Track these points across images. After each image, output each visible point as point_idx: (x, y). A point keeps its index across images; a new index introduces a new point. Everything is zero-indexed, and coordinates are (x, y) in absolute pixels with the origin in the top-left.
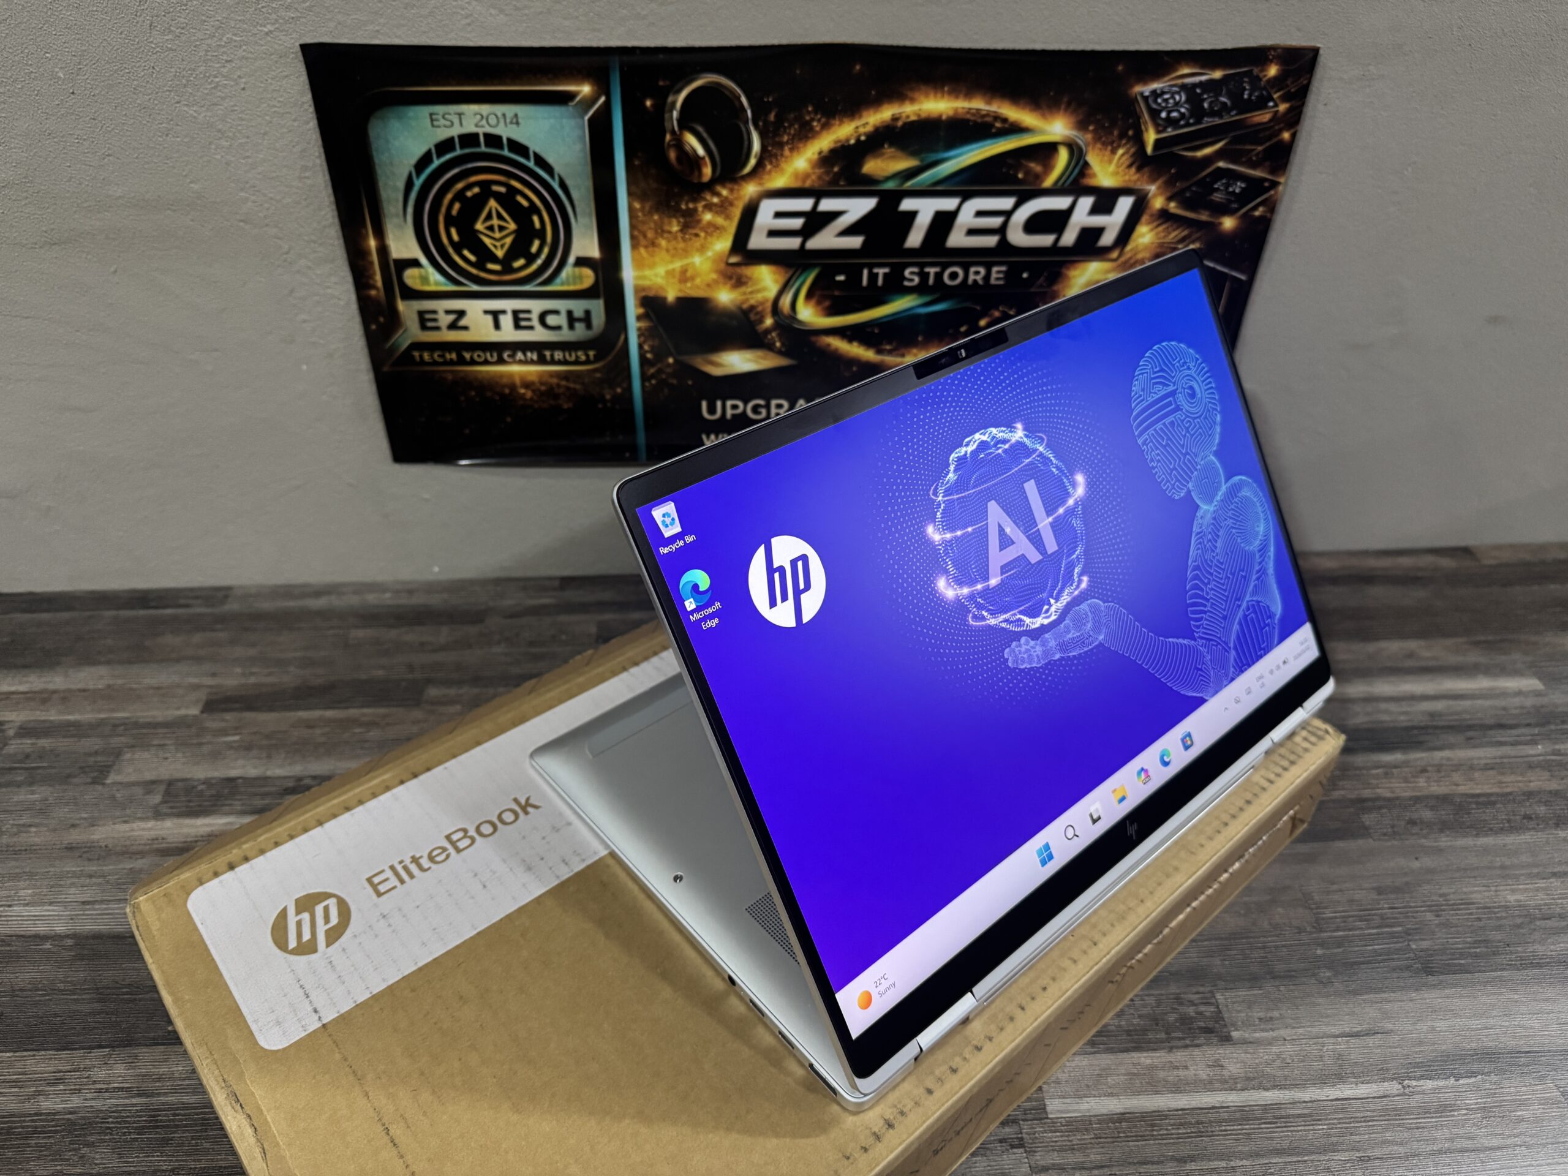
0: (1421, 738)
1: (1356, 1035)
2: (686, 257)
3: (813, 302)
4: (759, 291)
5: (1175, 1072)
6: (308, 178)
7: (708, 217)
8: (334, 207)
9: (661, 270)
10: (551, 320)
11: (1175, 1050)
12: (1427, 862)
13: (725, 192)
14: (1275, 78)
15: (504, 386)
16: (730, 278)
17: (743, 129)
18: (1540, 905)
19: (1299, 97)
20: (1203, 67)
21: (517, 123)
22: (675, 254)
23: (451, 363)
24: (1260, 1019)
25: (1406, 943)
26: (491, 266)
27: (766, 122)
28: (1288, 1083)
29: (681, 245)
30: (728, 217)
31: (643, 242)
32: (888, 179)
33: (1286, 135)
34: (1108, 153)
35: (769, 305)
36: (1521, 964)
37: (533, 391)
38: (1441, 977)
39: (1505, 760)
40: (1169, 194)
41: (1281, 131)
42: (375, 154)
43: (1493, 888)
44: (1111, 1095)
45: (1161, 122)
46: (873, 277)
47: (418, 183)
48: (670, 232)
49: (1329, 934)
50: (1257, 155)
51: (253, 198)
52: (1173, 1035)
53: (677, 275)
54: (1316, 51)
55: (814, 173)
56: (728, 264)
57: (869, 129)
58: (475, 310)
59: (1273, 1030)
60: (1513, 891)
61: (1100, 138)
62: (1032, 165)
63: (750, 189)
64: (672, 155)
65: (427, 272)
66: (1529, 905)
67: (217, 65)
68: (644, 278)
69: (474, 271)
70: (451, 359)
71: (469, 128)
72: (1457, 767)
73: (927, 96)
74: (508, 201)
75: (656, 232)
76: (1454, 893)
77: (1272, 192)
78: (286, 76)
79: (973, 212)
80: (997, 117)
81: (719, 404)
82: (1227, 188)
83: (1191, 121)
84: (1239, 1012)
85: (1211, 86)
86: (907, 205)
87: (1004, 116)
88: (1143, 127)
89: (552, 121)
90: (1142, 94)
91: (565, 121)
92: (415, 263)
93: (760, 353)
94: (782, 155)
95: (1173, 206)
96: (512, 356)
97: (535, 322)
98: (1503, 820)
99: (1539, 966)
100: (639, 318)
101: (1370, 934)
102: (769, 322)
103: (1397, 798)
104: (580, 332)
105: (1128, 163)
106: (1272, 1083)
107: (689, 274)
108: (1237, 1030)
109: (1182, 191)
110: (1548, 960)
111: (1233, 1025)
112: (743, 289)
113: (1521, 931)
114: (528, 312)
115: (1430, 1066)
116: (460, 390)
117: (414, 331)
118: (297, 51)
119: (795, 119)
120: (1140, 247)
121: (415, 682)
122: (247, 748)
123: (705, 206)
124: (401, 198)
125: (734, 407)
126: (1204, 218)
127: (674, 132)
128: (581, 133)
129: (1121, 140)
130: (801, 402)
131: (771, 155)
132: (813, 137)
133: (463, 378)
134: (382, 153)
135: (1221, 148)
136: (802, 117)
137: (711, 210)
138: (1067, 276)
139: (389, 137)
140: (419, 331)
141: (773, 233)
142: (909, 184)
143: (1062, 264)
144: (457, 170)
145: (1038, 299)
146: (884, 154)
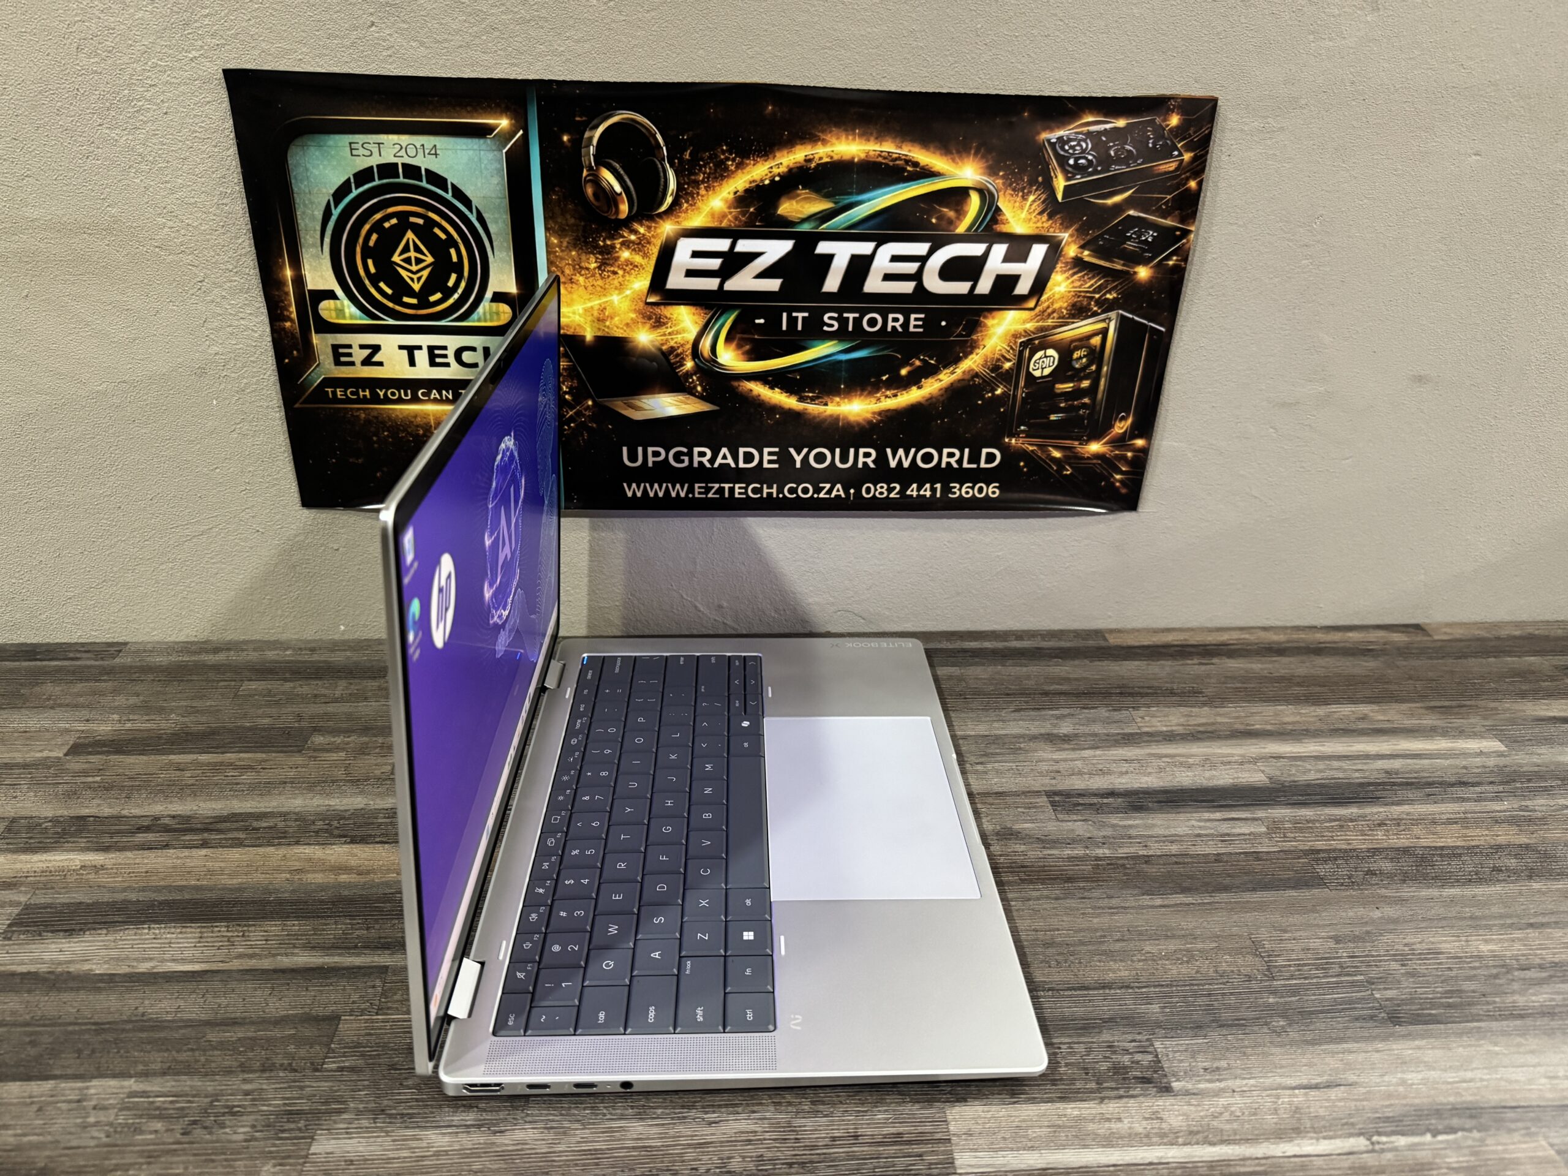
0: (1378, 794)
1: (1316, 1087)
2: (605, 295)
3: (733, 345)
4: (678, 333)
5: (1107, 1125)
6: (226, 205)
7: (625, 254)
8: (249, 235)
9: (581, 308)
10: (466, 357)
11: (1106, 1101)
12: (1390, 911)
13: (642, 230)
14: (1177, 127)
15: (417, 426)
16: (650, 318)
17: (660, 166)
18: (1517, 955)
19: (1202, 146)
20: (1106, 115)
21: (436, 154)
22: (593, 292)
23: (365, 400)
24: (1206, 1069)
25: (1369, 992)
26: (406, 299)
27: (681, 160)
28: (1238, 1137)
29: (600, 283)
30: (646, 255)
32: (803, 221)
33: (1193, 184)
34: (1019, 199)
35: (689, 346)
36: (1500, 1015)
38: (1410, 1027)
39: (1469, 815)
40: (1082, 242)
41: (1187, 179)
42: (293, 181)
43: (1464, 938)
44: (1032, 1148)
45: (1070, 169)
46: (792, 321)
47: (336, 213)
48: (587, 269)
49: (1282, 982)
50: (1166, 203)
51: (170, 224)
52: (1105, 1085)
53: (595, 313)
54: (1212, 103)
55: (731, 213)
56: (647, 304)
57: (783, 169)
58: (390, 343)
59: (1219, 1080)
60: (1486, 941)
61: (1010, 185)
62: (945, 210)
63: (667, 228)
64: (589, 191)
65: (343, 305)
66: (1505, 956)
67: (141, 90)
69: (390, 305)
70: (365, 396)
71: (388, 158)
72: (1417, 821)
73: (838, 138)
74: (425, 233)
75: (574, 269)
76: (1420, 943)
77: (1184, 241)
78: (209, 102)
79: (889, 257)
80: (908, 161)
81: (640, 449)
82: (1139, 237)
83: (1099, 168)
84: (1181, 1061)
85: (1116, 135)
86: (823, 248)
87: (915, 160)
88: (1052, 174)
89: (471, 153)
90: (1049, 141)
91: (482, 153)
92: (330, 295)
93: (681, 397)
94: (698, 194)
95: (1086, 255)
96: (427, 394)
97: (451, 359)
98: (1471, 872)
99: (1521, 1017)
101: (1328, 983)
102: (689, 365)
103: (1355, 850)
105: (1039, 210)
106: (1219, 1138)
107: (607, 314)
108: (1178, 1080)
109: (1095, 239)
110: (1530, 1011)
111: (1173, 1075)
112: (662, 330)
113: (1497, 981)
114: (445, 348)
115: (1401, 1121)
116: (373, 429)
117: (328, 366)
118: (221, 75)
119: (710, 157)
120: (1057, 296)
121: (301, 729)
122: (106, 789)
123: (622, 244)
124: (318, 228)
125: (656, 454)
126: (1119, 267)
127: (590, 168)
128: (499, 166)
129: (1031, 186)
130: (724, 450)
131: (687, 194)
132: (728, 177)
133: (377, 418)
134: (302, 181)
135: (1130, 197)
136: (717, 156)
137: (628, 247)
138: (985, 325)
139: (308, 165)
140: (333, 366)
141: (691, 273)
142: (824, 226)
143: (980, 313)
144: (375, 201)
145: (958, 349)
146: (799, 195)
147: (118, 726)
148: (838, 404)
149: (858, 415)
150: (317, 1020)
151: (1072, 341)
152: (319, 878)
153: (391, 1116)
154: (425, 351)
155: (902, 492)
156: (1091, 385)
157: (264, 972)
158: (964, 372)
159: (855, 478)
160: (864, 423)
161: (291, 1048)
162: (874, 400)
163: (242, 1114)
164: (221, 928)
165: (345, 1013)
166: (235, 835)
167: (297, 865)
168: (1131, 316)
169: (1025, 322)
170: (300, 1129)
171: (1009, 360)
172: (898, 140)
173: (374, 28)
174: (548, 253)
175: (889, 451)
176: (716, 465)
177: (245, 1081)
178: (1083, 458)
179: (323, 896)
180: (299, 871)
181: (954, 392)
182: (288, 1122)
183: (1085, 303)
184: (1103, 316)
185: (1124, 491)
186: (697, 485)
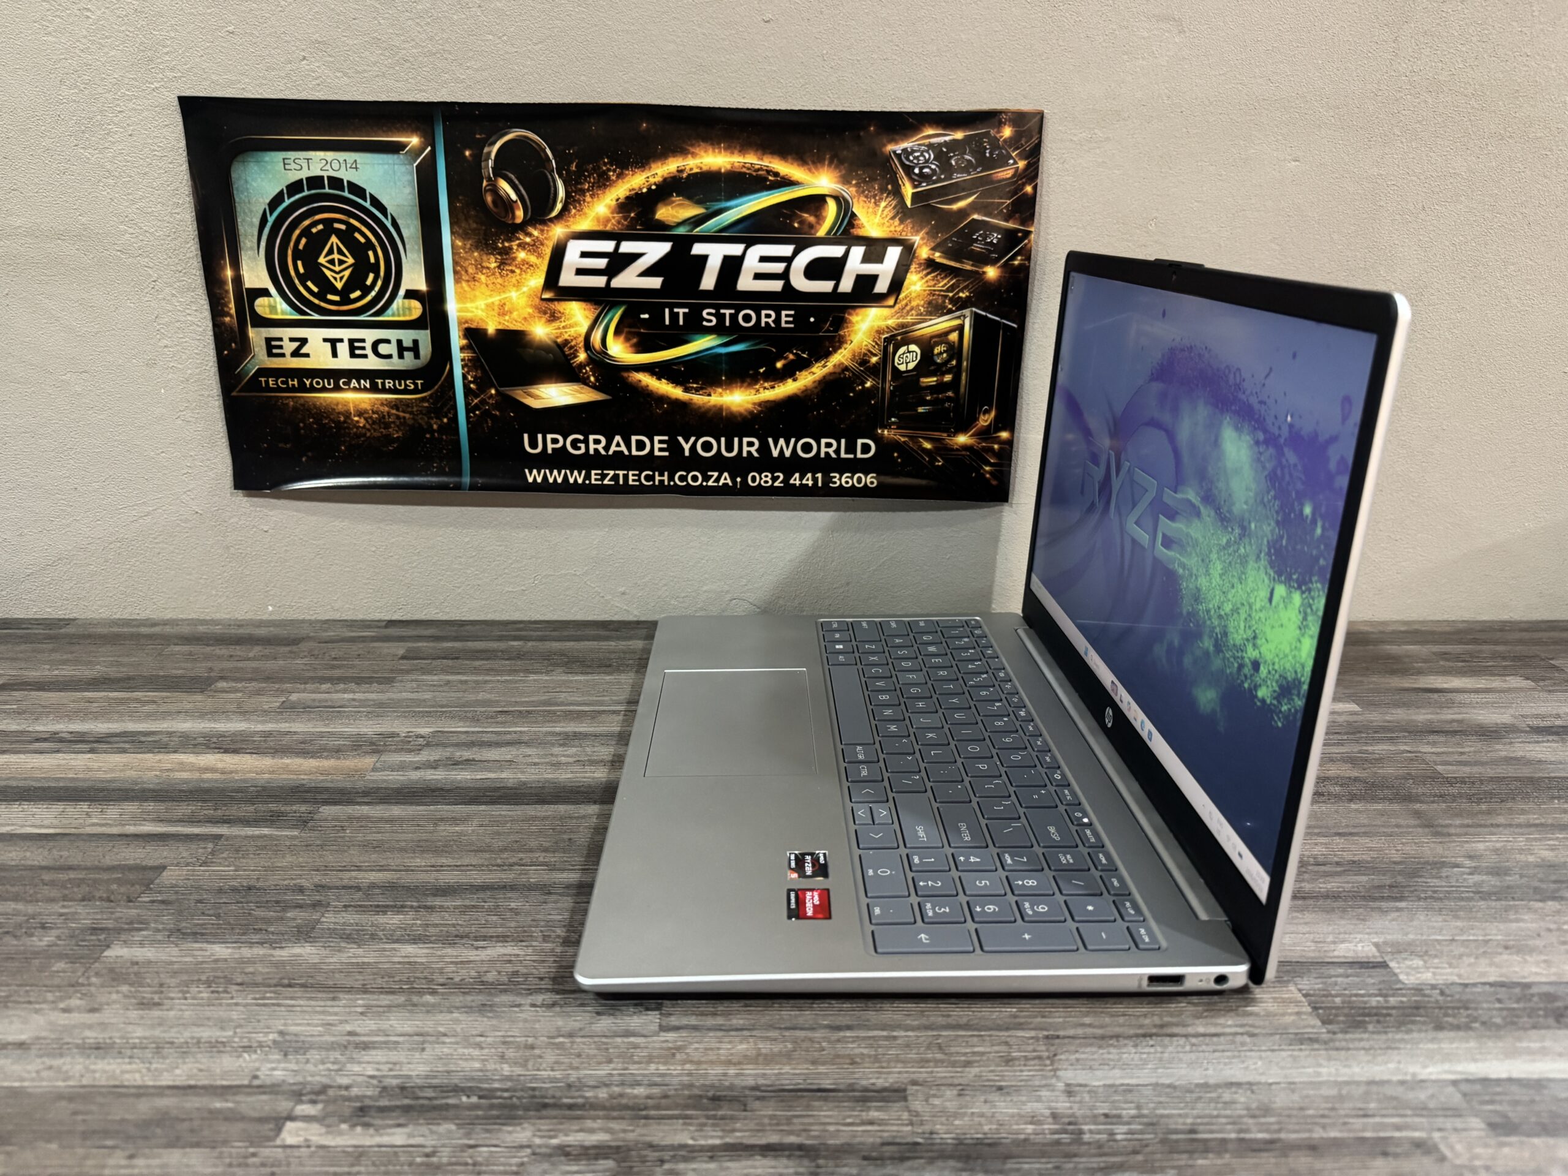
2: (504, 292)
3: (622, 338)
4: (571, 326)
6: (178, 214)
7: (522, 255)
8: (197, 240)
9: (481, 303)
10: (383, 349)
13: (536, 233)
14: (1010, 138)
15: (339, 413)
16: (545, 313)
17: (550, 178)
19: (1034, 154)
20: (945, 128)
21: (356, 168)
22: (494, 289)
23: (293, 389)
26: (330, 297)
27: (568, 171)
29: (500, 280)
30: (539, 256)
31: (465, 277)
32: (679, 224)
33: (1029, 189)
34: (872, 205)
35: (582, 339)
37: (366, 419)
40: (933, 245)
41: (1024, 185)
42: (235, 192)
45: (916, 177)
46: (674, 317)
47: (271, 220)
48: (488, 268)
50: (1006, 208)
51: (131, 230)
53: (496, 308)
54: (1040, 116)
57: (658, 179)
58: (316, 337)
61: (863, 192)
62: (806, 215)
63: (558, 231)
64: (489, 199)
65: (275, 302)
67: (111, 115)
68: (467, 310)
69: (316, 301)
70: (294, 385)
71: (316, 172)
73: (706, 152)
74: (347, 236)
75: (476, 268)
77: (1026, 241)
78: (166, 126)
79: (757, 258)
80: (769, 172)
81: (540, 436)
82: (985, 239)
83: (943, 177)
85: (953, 145)
86: (698, 249)
88: (900, 182)
89: (386, 167)
90: (894, 152)
91: (396, 166)
92: (265, 293)
93: (576, 386)
94: (584, 201)
95: (937, 256)
96: (347, 383)
97: (369, 351)
100: (462, 349)
102: (582, 356)
104: (409, 362)
105: (891, 215)
107: (507, 308)
109: (944, 242)
112: (556, 324)
114: (363, 341)
116: (300, 416)
117: (261, 357)
118: (176, 103)
119: (594, 169)
120: (914, 295)
121: (209, 678)
122: (19, 713)
123: (519, 245)
124: (256, 233)
125: (555, 441)
126: (969, 268)
127: (489, 179)
128: (409, 177)
129: (882, 194)
130: (618, 438)
131: (575, 201)
132: (610, 185)
133: (303, 405)
134: (242, 193)
135: (973, 202)
136: (600, 168)
137: (524, 248)
138: (850, 322)
139: (249, 179)
140: (266, 358)
141: (580, 272)
142: (698, 229)
143: (844, 309)
144: (304, 209)
145: (827, 343)
146: (673, 202)
147: (47, 673)
148: (721, 395)
149: (740, 406)
150: (145, 868)
151: (932, 337)
152: (185, 775)
153: (184, 934)
154: (346, 343)
155: (786, 481)
156: (953, 378)
157: (111, 837)
158: (834, 366)
159: (740, 466)
160: (745, 413)
161: (114, 887)
162: (753, 391)
163: (51, 928)
164: (84, 806)
165: (172, 865)
166: (122, 745)
167: (169, 766)
168: (984, 313)
169: (886, 319)
170: (99, 940)
171: (875, 355)
172: (759, 153)
173: (305, 62)
174: (454, 254)
175: (770, 440)
176: (610, 453)
177: (64, 907)
178: (952, 450)
179: (185, 787)
180: (168, 770)
181: (827, 384)
182: (91, 934)
183: (940, 301)
184: (958, 313)
185: (994, 483)
186: (593, 472)
